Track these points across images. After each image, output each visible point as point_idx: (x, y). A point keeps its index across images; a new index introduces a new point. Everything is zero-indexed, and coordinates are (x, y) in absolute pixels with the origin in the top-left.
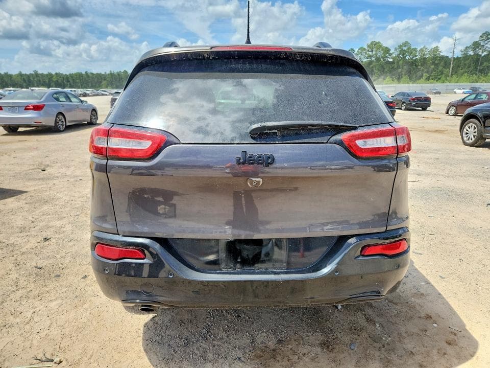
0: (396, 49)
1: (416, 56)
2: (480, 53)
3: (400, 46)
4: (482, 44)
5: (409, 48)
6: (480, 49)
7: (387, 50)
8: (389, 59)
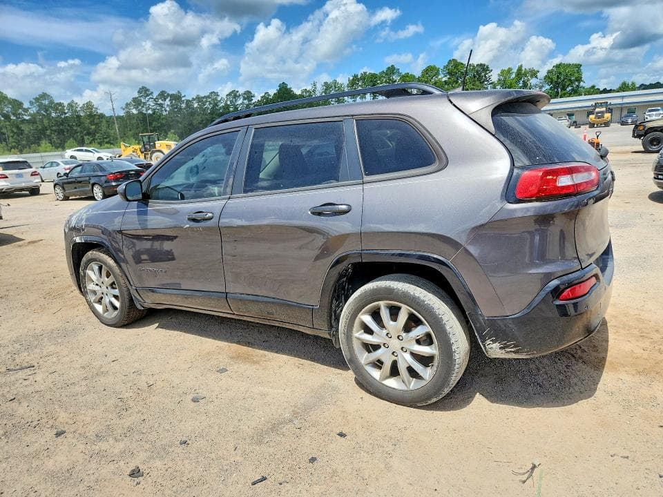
0: (31, 103)
1: (66, 113)
2: (144, 112)
3: (37, 100)
4: (143, 101)
5: (52, 102)
6: (143, 107)
7: (17, 104)
8: (25, 117)
